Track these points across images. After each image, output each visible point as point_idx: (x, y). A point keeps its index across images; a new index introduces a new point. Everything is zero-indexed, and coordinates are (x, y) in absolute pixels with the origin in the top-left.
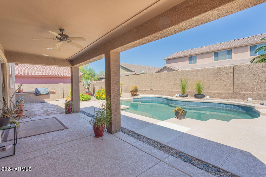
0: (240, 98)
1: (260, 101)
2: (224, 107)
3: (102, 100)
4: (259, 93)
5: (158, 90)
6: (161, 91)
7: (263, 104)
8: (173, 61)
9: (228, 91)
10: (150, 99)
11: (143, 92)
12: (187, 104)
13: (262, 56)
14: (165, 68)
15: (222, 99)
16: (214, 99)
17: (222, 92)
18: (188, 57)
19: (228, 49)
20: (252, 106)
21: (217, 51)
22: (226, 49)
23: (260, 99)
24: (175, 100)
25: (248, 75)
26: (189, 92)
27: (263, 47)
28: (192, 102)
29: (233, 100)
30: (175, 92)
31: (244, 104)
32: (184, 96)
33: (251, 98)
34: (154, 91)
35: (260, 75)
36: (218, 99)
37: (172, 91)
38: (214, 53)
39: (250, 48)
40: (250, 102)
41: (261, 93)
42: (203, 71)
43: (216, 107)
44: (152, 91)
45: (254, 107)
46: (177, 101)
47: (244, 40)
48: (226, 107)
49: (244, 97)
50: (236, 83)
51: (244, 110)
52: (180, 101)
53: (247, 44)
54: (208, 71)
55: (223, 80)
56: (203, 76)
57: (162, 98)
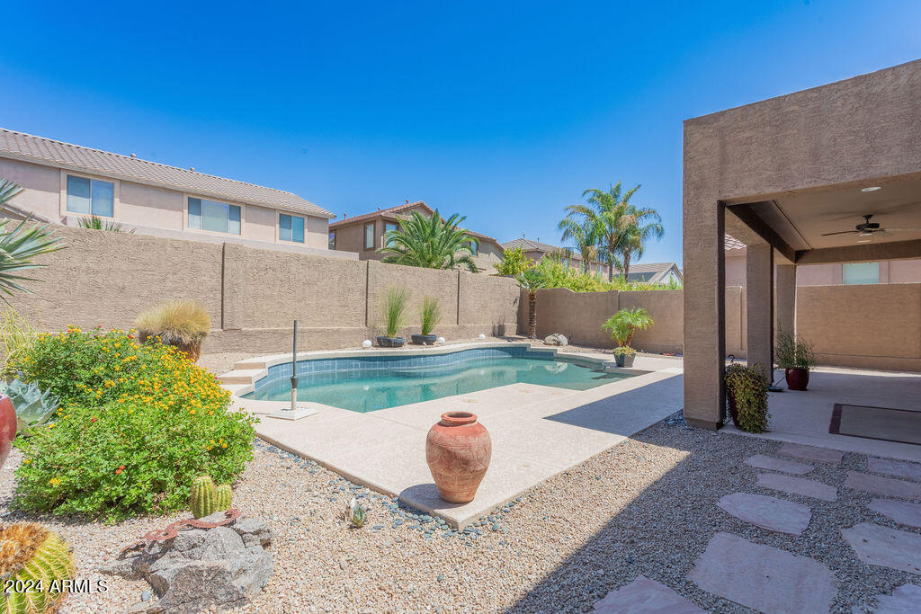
10: (316, 369)
25: (472, 293)
37: (338, 331)
38: (190, 199)
39: (279, 217)
49: (469, 335)
50: (461, 306)
55: (446, 299)
57: (338, 359)
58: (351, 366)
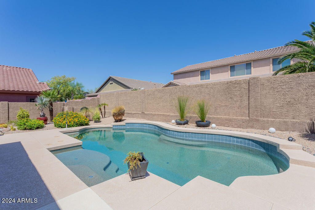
0: (258, 127)
1: (287, 134)
2: (234, 141)
3: (62, 128)
4: (285, 120)
5: (151, 114)
6: (155, 115)
7: (291, 139)
8: (181, 75)
9: (242, 116)
11: (132, 115)
12: (183, 136)
13: (287, 67)
14: (170, 84)
15: (233, 129)
16: (223, 128)
17: (234, 117)
18: (200, 72)
19: (247, 61)
20: (276, 143)
21: (234, 64)
22: (245, 62)
23: (286, 130)
24: (168, 130)
25: (269, 92)
26: (191, 117)
27: (289, 56)
28: (190, 133)
29: (249, 130)
30: (172, 116)
31: (263, 139)
32: (182, 123)
33: (273, 127)
34: (146, 114)
35: (287, 92)
36: (228, 128)
37: (169, 115)
38: (231, 66)
39: (272, 60)
40: (272, 134)
41: (287, 120)
42: (208, 86)
43: (224, 142)
44: (143, 115)
45: (279, 145)
46: (169, 130)
47: (265, 51)
48: (237, 142)
49: (264, 127)
50: (252, 104)
51: (264, 148)
52: (174, 131)
53: (269, 56)
54: (215, 87)
55: (235, 99)
56: (208, 94)
57: (154, 125)
58: (156, 129)
